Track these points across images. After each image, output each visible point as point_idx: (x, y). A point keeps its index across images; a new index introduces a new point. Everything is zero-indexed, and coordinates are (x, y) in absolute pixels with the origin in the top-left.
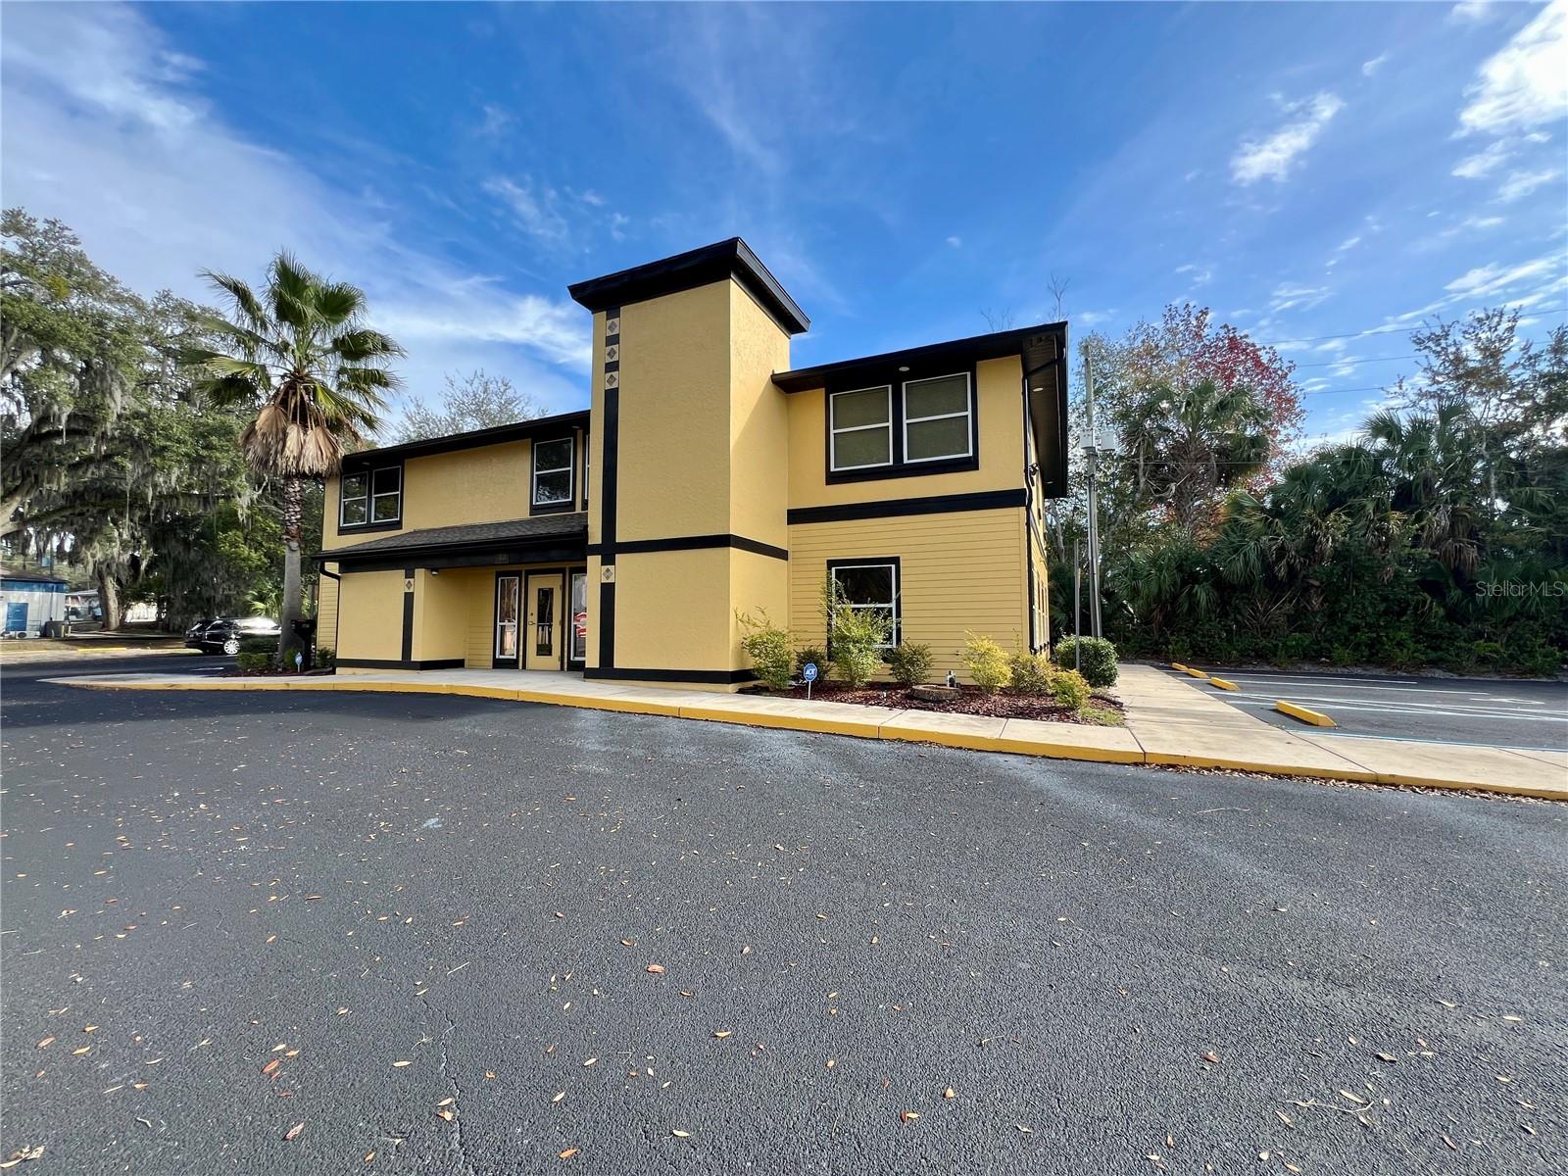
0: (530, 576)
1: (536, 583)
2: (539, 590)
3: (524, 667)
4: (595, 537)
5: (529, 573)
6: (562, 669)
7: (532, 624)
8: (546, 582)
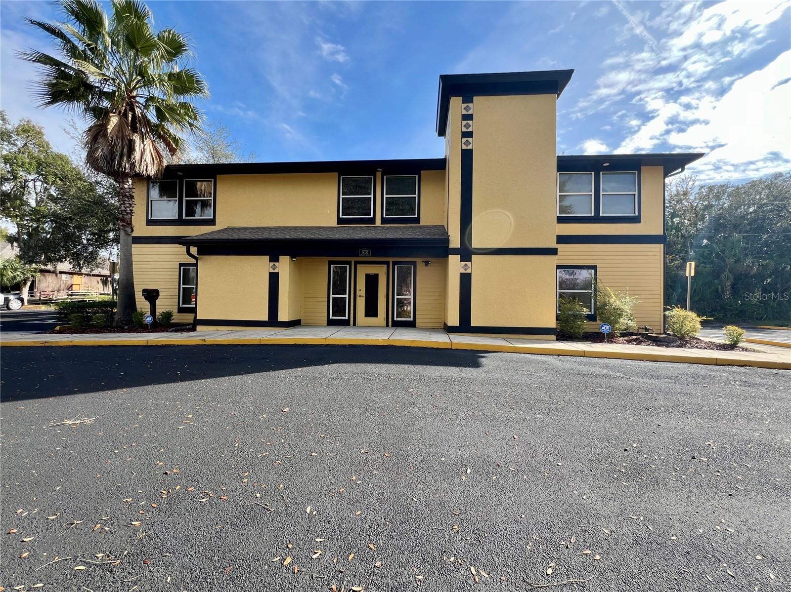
0: (358, 265)
1: (363, 271)
2: (366, 274)
3: (354, 324)
5: (356, 263)
6: (387, 325)
7: (360, 296)
8: (372, 270)
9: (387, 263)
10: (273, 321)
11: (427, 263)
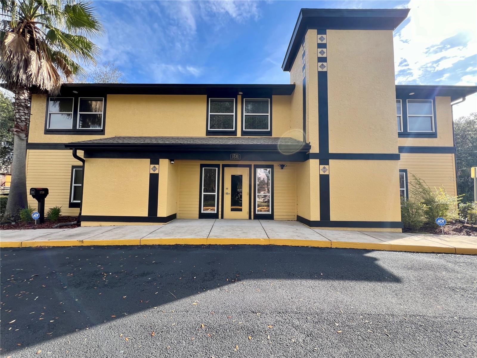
0: (225, 168)
1: (229, 173)
2: (232, 175)
3: (222, 217)
4: (315, 149)
6: (250, 218)
7: (227, 194)
8: (237, 171)
9: (249, 166)
10: (152, 217)
11: (282, 167)
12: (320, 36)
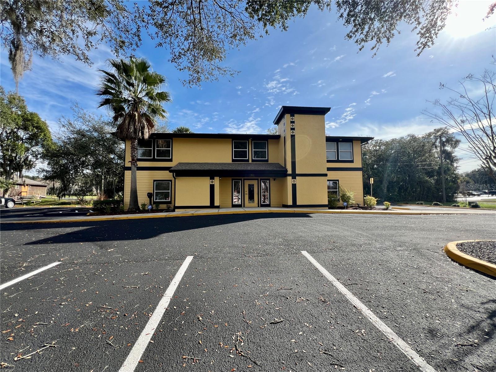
0: (245, 181)
1: (247, 183)
2: (249, 184)
3: (244, 206)
4: (290, 171)
5: (244, 179)
6: (258, 206)
7: (246, 194)
8: (251, 182)
9: (258, 179)
10: (212, 206)
11: (275, 179)
12: (291, 117)
